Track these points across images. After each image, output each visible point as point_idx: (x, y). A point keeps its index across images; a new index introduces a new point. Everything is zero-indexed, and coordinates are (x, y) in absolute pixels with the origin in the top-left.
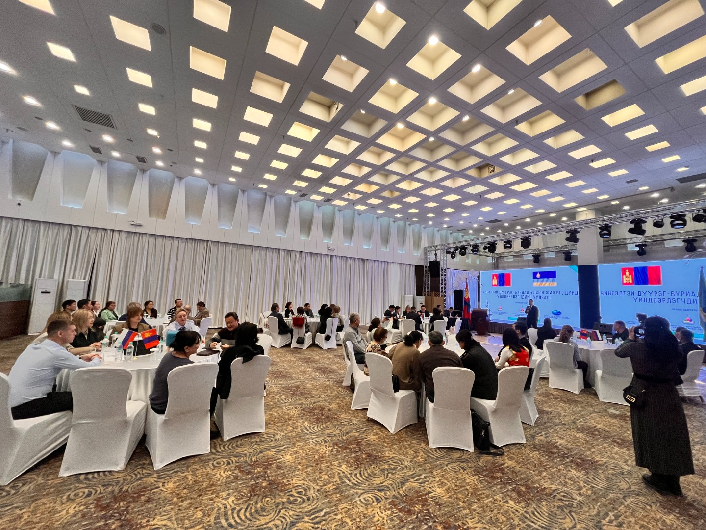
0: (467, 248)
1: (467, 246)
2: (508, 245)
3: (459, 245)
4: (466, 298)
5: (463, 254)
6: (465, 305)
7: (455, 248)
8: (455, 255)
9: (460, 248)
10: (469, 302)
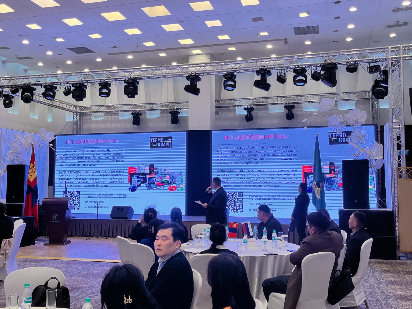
0: (35, 89)
1: (35, 85)
2: (105, 91)
3: (20, 82)
4: (31, 180)
5: (27, 100)
6: (28, 192)
7: (11, 87)
8: (11, 102)
9: (21, 87)
10: (36, 187)
